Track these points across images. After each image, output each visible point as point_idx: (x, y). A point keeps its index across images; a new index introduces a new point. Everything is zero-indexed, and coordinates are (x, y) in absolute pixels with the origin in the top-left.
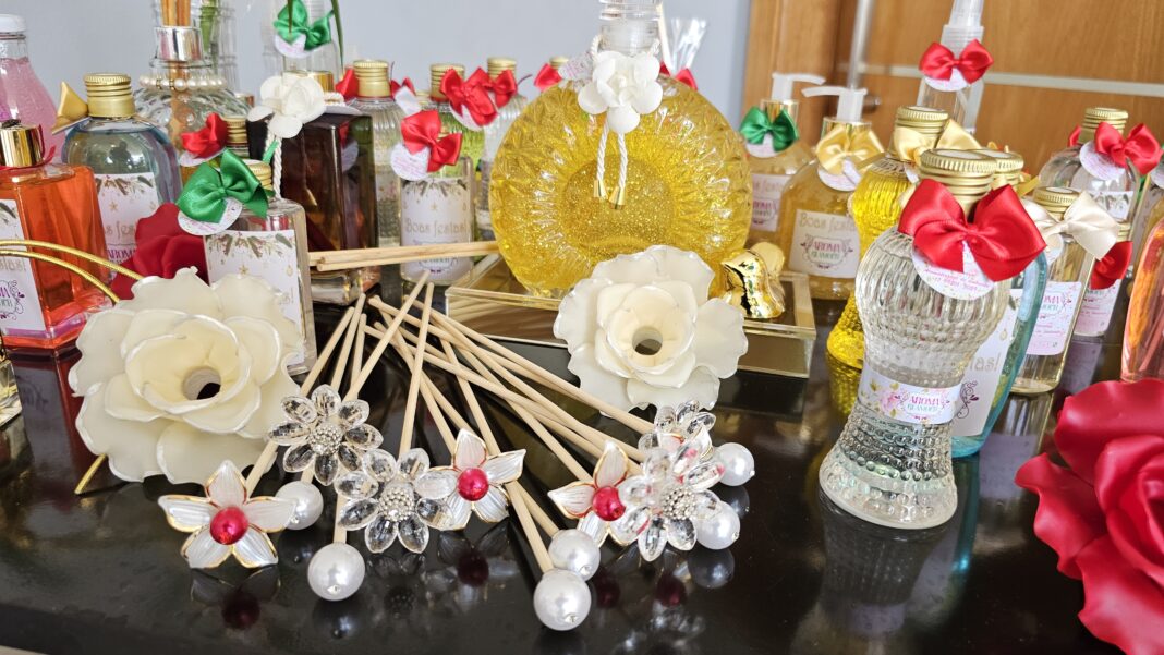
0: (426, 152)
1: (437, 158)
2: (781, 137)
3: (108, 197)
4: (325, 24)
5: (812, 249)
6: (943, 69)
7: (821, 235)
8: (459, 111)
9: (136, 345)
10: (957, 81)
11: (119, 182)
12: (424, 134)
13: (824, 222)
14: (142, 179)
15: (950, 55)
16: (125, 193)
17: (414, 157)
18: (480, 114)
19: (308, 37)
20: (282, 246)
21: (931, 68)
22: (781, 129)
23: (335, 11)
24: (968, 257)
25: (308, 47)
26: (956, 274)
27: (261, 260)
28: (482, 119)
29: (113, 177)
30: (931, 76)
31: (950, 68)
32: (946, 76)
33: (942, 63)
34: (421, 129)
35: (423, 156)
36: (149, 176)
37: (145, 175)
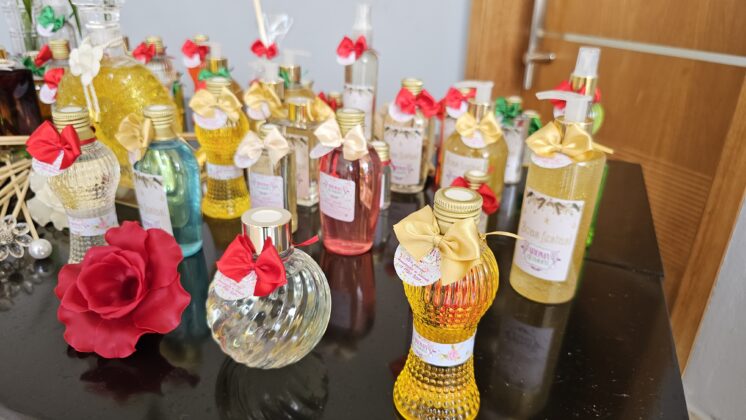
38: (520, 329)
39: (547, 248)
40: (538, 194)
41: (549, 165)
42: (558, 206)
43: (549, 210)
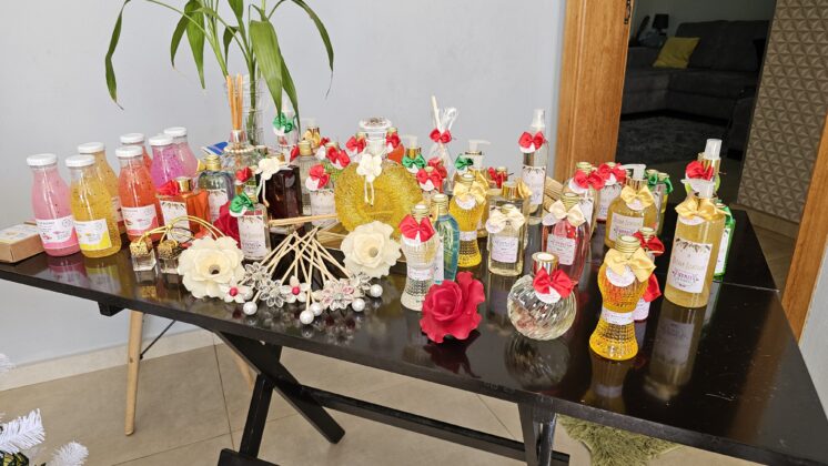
0: (318, 180)
1: (322, 183)
3: (212, 196)
4: (293, 122)
8: (335, 162)
11: (215, 192)
12: (319, 174)
14: (222, 191)
15: (531, 137)
16: (217, 195)
17: (314, 182)
18: (343, 163)
19: (286, 127)
20: (259, 220)
25: (286, 132)
33: (527, 141)
34: (317, 172)
36: (225, 190)
38: (672, 325)
39: (690, 272)
40: (683, 240)
41: (690, 223)
42: (696, 248)
43: (690, 250)
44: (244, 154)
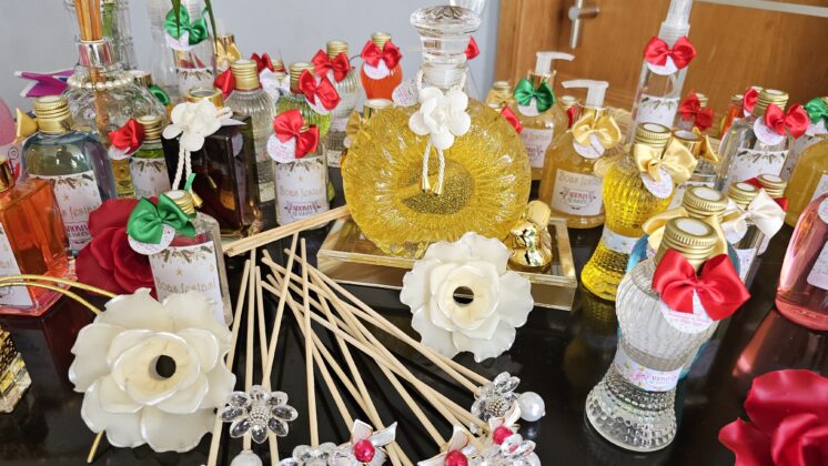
0: (293, 140)
1: (302, 146)
2: (543, 101)
3: (61, 190)
4: (203, 23)
5: (567, 197)
6: (661, 57)
7: (573, 188)
8: (313, 101)
9: (117, 358)
10: (670, 67)
11: (68, 180)
12: (291, 128)
13: (577, 180)
14: (85, 176)
15: (666, 46)
16: (73, 187)
17: (284, 145)
18: (327, 101)
19: (190, 33)
20: (205, 253)
21: (652, 56)
22: (542, 95)
23: (209, 8)
24: (696, 301)
25: (192, 42)
26: (688, 315)
27: (191, 265)
28: (330, 104)
29: (64, 177)
30: (652, 62)
31: (666, 56)
32: (663, 63)
33: (661, 52)
34: (288, 124)
35: (291, 145)
36: (90, 173)
37: (86, 173)
44: (116, 90)
